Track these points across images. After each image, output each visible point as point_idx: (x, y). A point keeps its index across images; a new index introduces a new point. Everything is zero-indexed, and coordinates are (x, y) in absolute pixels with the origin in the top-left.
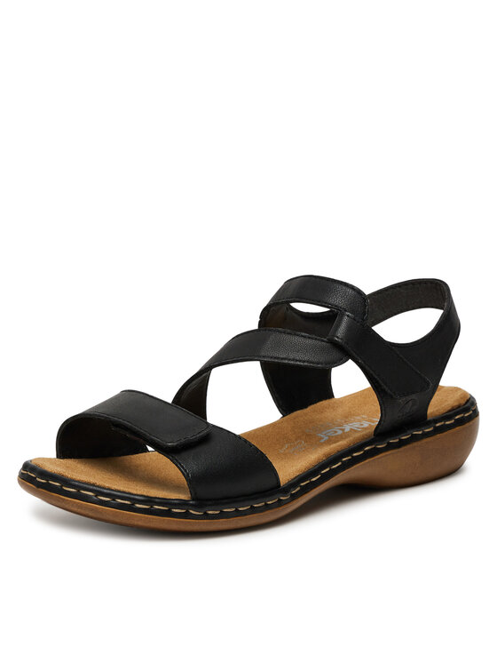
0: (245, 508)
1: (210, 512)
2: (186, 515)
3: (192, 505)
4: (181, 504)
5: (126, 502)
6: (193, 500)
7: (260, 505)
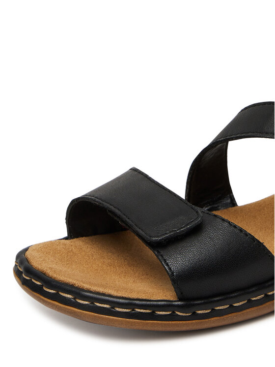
0: (241, 303)
1: (199, 312)
2: (173, 317)
3: (178, 306)
4: (167, 306)
5: (105, 306)
6: (180, 300)
7: (259, 297)
